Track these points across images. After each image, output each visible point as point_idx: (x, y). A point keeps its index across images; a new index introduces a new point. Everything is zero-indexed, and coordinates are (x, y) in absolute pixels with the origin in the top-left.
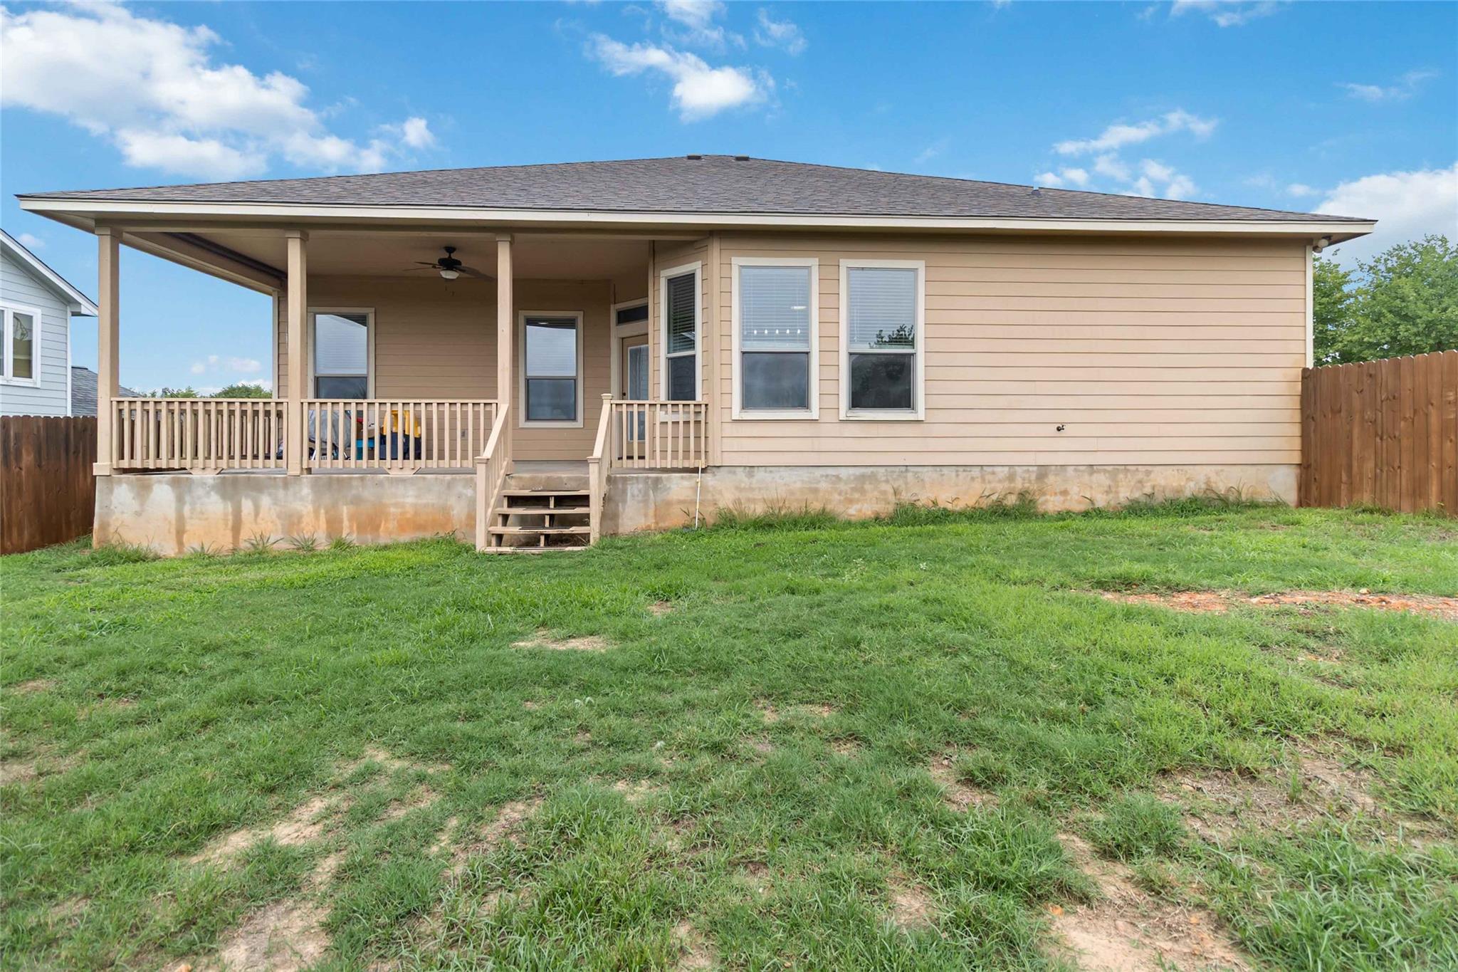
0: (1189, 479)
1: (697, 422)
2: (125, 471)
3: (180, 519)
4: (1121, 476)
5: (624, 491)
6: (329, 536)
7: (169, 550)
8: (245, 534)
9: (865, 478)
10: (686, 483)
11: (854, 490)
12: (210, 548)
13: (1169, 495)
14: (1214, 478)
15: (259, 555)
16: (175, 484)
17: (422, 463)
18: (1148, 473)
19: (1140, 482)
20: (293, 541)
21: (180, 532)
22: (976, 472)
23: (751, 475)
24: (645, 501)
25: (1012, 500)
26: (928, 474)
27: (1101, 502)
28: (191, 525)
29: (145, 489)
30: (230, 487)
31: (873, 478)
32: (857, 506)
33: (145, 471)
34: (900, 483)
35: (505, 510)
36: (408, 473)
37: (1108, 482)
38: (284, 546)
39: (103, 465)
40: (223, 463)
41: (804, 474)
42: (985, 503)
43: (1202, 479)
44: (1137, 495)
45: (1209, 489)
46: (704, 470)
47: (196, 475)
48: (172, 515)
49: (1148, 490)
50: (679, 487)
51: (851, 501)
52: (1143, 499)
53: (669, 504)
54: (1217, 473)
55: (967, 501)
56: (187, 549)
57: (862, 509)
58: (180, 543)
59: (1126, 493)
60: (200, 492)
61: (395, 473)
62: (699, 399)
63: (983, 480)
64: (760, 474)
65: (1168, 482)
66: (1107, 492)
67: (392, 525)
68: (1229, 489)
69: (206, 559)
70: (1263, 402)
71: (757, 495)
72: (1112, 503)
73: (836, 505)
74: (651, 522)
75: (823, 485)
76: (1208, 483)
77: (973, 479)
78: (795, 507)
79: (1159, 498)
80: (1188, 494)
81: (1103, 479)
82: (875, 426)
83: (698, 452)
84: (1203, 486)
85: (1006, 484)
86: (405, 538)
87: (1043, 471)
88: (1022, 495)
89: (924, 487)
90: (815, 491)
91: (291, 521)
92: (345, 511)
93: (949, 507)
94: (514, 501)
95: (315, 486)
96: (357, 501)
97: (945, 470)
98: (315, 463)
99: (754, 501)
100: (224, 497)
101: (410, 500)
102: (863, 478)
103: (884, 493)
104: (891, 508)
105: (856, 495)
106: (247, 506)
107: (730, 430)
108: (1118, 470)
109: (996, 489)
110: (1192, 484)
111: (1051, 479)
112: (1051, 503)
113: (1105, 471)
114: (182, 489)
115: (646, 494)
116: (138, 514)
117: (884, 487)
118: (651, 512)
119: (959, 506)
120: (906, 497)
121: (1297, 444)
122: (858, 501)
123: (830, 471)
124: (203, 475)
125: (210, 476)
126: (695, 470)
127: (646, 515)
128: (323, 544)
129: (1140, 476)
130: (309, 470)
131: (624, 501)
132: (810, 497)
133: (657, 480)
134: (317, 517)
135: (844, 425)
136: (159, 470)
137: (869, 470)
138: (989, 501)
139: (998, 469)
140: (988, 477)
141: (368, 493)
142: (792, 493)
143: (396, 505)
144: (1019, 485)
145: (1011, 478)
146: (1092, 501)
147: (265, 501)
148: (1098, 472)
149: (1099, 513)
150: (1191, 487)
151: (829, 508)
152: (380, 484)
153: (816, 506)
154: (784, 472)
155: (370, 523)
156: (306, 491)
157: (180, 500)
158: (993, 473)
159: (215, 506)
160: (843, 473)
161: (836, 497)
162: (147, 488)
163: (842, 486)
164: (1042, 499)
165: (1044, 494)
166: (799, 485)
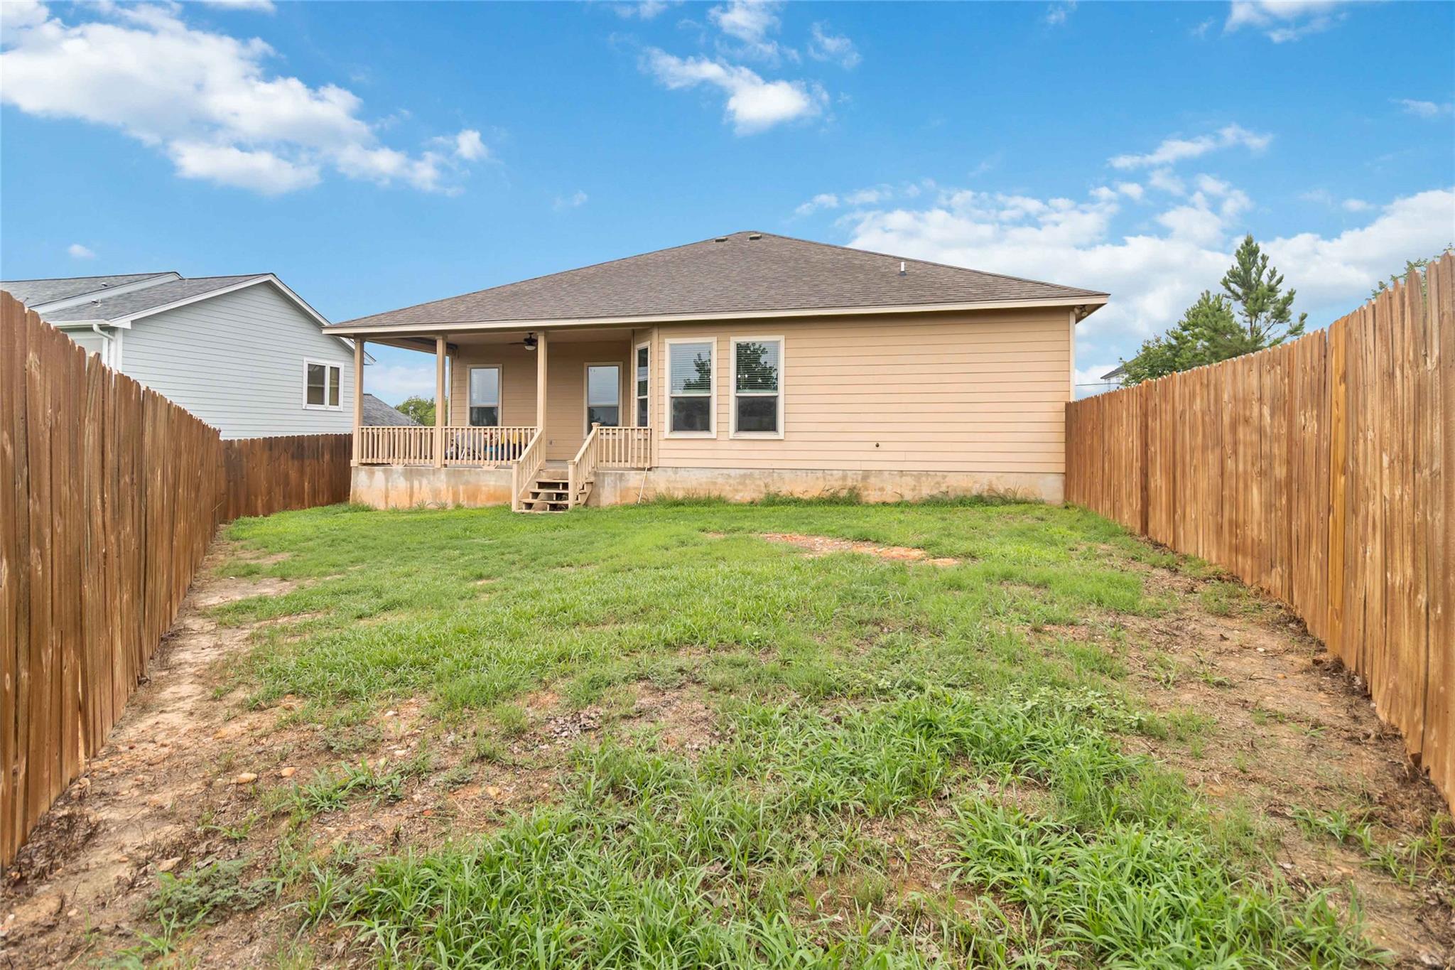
0: (975, 482)
1: (646, 440)
2: (364, 464)
3: (387, 489)
4: (924, 479)
5: (604, 481)
6: (454, 502)
7: (382, 506)
8: (415, 500)
9: (745, 478)
10: (638, 477)
11: (740, 483)
12: (400, 506)
13: (961, 494)
14: (995, 482)
15: (421, 509)
16: (385, 472)
17: (499, 462)
18: (944, 477)
19: (938, 483)
20: (437, 504)
21: (387, 497)
22: (820, 474)
23: (676, 473)
24: (615, 487)
25: (844, 493)
26: (787, 475)
27: (908, 496)
28: (393, 494)
29: (372, 474)
30: (410, 473)
31: (751, 475)
32: (741, 494)
33: (373, 464)
34: (769, 480)
35: (537, 490)
36: (492, 468)
37: (913, 483)
38: (433, 506)
39: (354, 462)
40: (406, 461)
41: (708, 473)
42: (826, 495)
43: (985, 481)
44: (935, 492)
45: (991, 489)
46: (650, 469)
47: (394, 467)
48: (383, 490)
49: (944, 489)
50: (635, 479)
51: (737, 491)
52: (940, 496)
53: (628, 489)
54: (997, 478)
55: (814, 493)
56: (390, 507)
57: (745, 496)
58: (387, 503)
59: (926, 491)
60: (396, 476)
61: (485, 468)
62: (648, 427)
63: (825, 479)
64: (682, 472)
65: (959, 484)
66: (913, 490)
67: (483, 497)
68: (1006, 490)
69: (396, 511)
70: (1034, 427)
71: (679, 486)
72: (917, 498)
73: (727, 493)
74: (618, 500)
75: (720, 480)
76: (990, 485)
77: (817, 478)
78: (702, 494)
79: (952, 495)
80: (974, 493)
81: (910, 481)
82: (751, 443)
83: (645, 458)
84: (987, 488)
85: (840, 483)
86: (490, 504)
87: (866, 475)
88: (852, 490)
89: (784, 483)
90: (715, 483)
91: (436, 493)
92: (461, 488)
93: (801, 496)
94: (542, 485)
95: (448, 474)
96: (467, 483)
97: (799, 473)
98: (448, 462)
99: (678, 489)
100: (406, 479)
101: (492, 483)
102: (745, 476)
103: (759, 486)
104: (762, 496)
105: (740, 487)
106: (416, 484)
107: (663, 445)
108: (919, 475)
109: (834, 484)
110: (978, 486)
111: (872, 480)
112: (872, 496)
113: (912, 475)
114: (388, 474)
115: (616, 484)
116: (369, 487)
117: (758, 482)
118: (618, 494)
119: (807, 497)
120: (773, 489)
121: (1062, 458)
122: (741, 491)
123: (725, 471)
124: (398, 467)
125: (400, 467)
126: (644, 469)
127: (615, 496)
128: (450, 506)
129: (939, 479)
130: (446, 466)
131: (603, 487)
132: (712, 487)
133: (622, 474)
134: (448, 491)
135: (732, 443)
136: (378, 464)
137: (749, 472)
138: (828, 494)
139: (835, 472)
140: (828, 477)
141: (472, 479)
142: (701, 485)
143: (485, 486)
144: (849, 483)
145: (844, 478)
146: (902, 496)
147: (425, 481)
148: (906, 475)
149: (909, 505)
150: (977, 486)
151: (723, 494)
152: (478, 474)
153: (715, 493)
154: (696, 472)
155: (473, 496)
156: (443, 477)
157: (387, 480)
158: (832, 475)
159: (402, 484)
160: (732, 473)
161: (728, 488)
162: (372, 473)
163: (731, 481)
164: (866, 493)
165: (866, 489)
166: (704, 480)
